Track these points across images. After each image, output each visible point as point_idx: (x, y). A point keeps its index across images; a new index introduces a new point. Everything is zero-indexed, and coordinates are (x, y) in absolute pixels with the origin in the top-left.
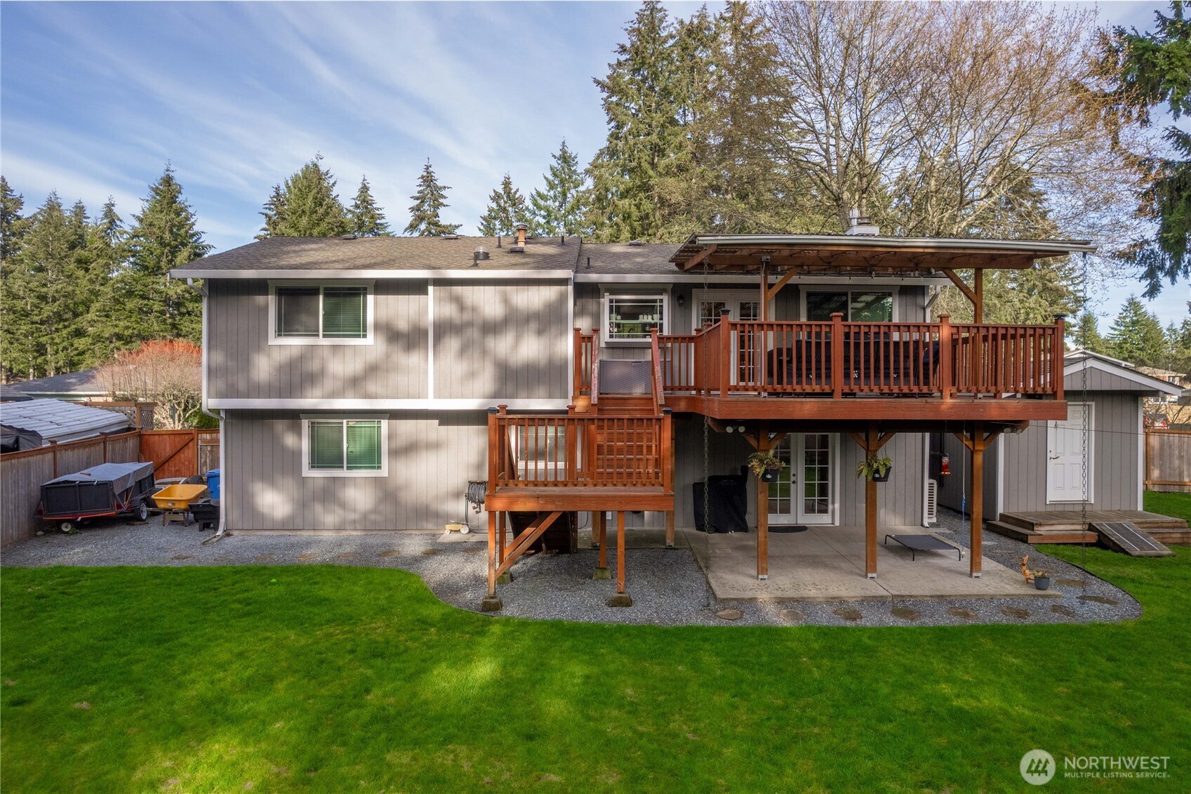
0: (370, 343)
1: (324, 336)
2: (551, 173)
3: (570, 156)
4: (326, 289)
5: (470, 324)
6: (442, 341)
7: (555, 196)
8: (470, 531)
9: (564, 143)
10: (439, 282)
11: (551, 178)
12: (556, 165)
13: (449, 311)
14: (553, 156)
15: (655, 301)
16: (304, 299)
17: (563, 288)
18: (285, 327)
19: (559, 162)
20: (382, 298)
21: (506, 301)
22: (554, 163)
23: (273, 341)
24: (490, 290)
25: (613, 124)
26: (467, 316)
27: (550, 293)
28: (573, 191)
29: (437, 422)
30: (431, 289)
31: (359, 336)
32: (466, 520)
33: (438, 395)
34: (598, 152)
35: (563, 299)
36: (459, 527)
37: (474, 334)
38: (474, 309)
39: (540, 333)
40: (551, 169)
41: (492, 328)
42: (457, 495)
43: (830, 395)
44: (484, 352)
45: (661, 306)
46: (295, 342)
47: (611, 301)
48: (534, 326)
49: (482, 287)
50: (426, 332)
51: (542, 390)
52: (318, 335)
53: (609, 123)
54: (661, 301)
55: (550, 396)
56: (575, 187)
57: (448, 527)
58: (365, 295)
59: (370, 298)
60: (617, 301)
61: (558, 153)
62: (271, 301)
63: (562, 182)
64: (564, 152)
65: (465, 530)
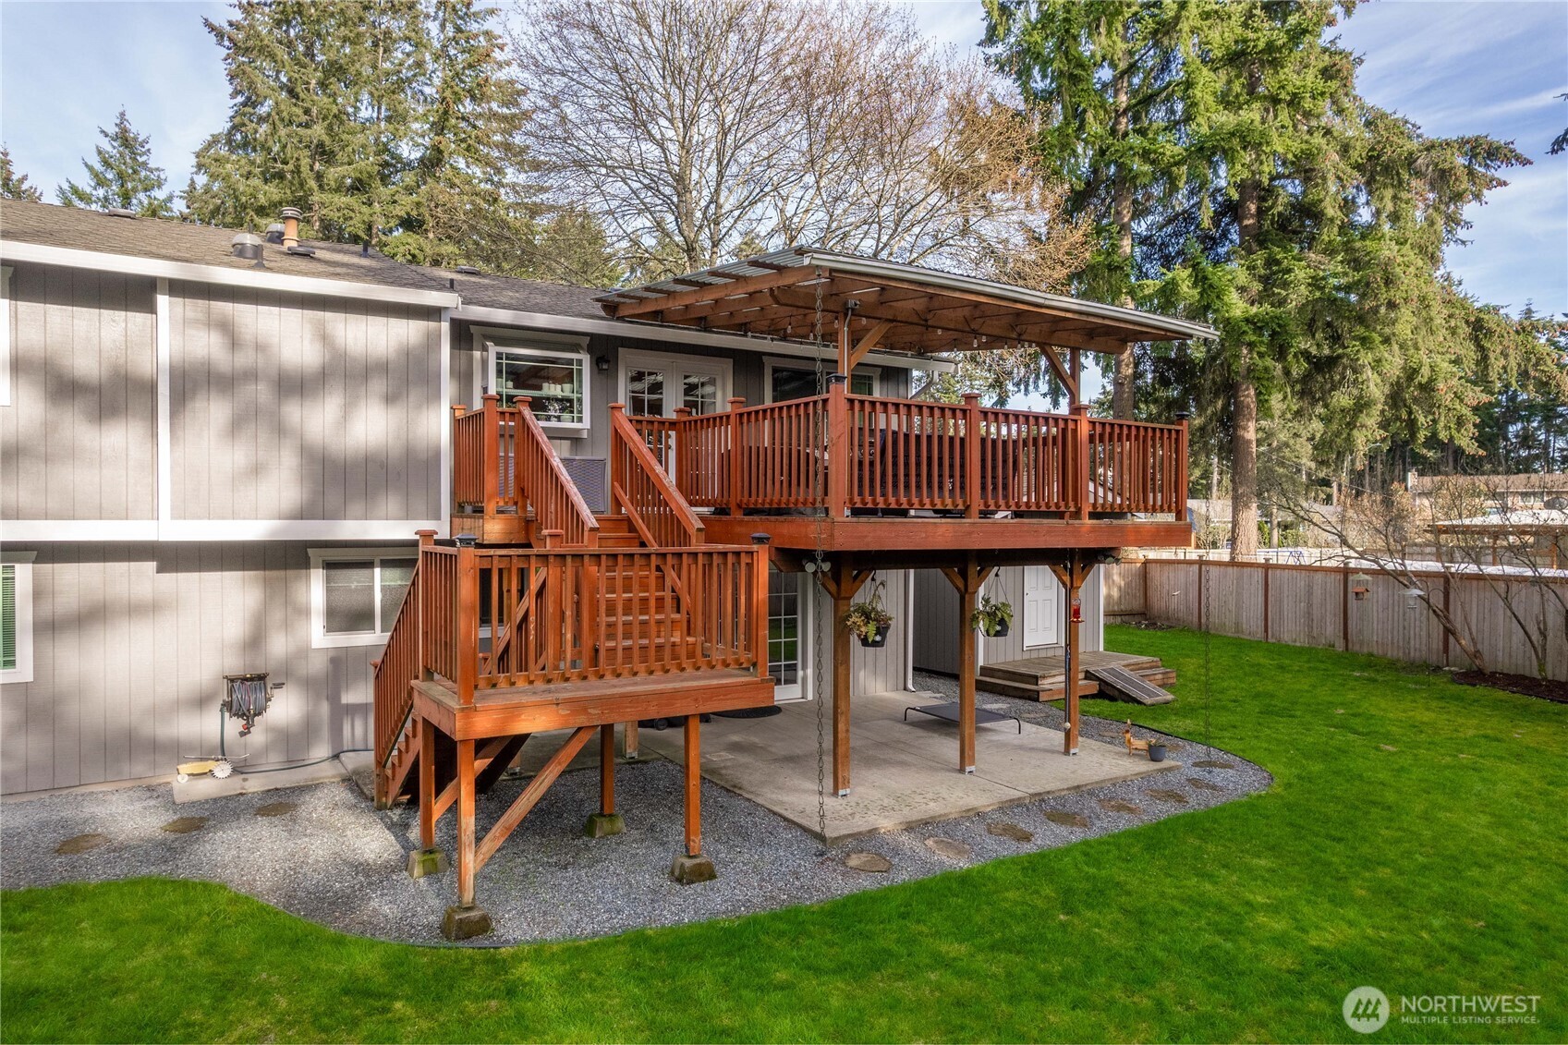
2: (98, 159)
3: (135, 139)
5: (251, 375)
6: (189, 406)
7: (106, 199)
8: (237, 771)
9: (123, 114)
10: (179, 288)
11: (98, 167)
12: (109, 148)
13: (207, 347)
14: (103, 132)
15: (570, 362)
17: (432, 325)
19: (115, 144)
20: (31, 307)
21: (324, 338)
22: (106, 145)
24: (293, 315)
25: (240, 99)
26: (244, 359)
27: (409, 331)
28: (141, 196)
29: (152, 565)
30: (163, 301)
32: (222, 752)
33: (180, 513)
34: (210, 138)
35: (431, 342)
36: (210, 765)
37: (263, 392)
38: (260, 347)
39: (389, 399)
40: (100, 153)
41: (295, 385)
42: (200, 702)
43: (962, 514)
44: (280, 430)
45: (580, 371)
47: (499, 356)
48: (378, 386)
49: (275, 310)
50: (152, 388)
51: (393, 503)
53: (233, 96)
54: (580, 362)
55: (407, 516)
56: (146, 190)
57: (186, 768)
60: (509, 357)
61: (112, 130)
63: (121, 176)
64: (125, 131)
65: (223, 770)
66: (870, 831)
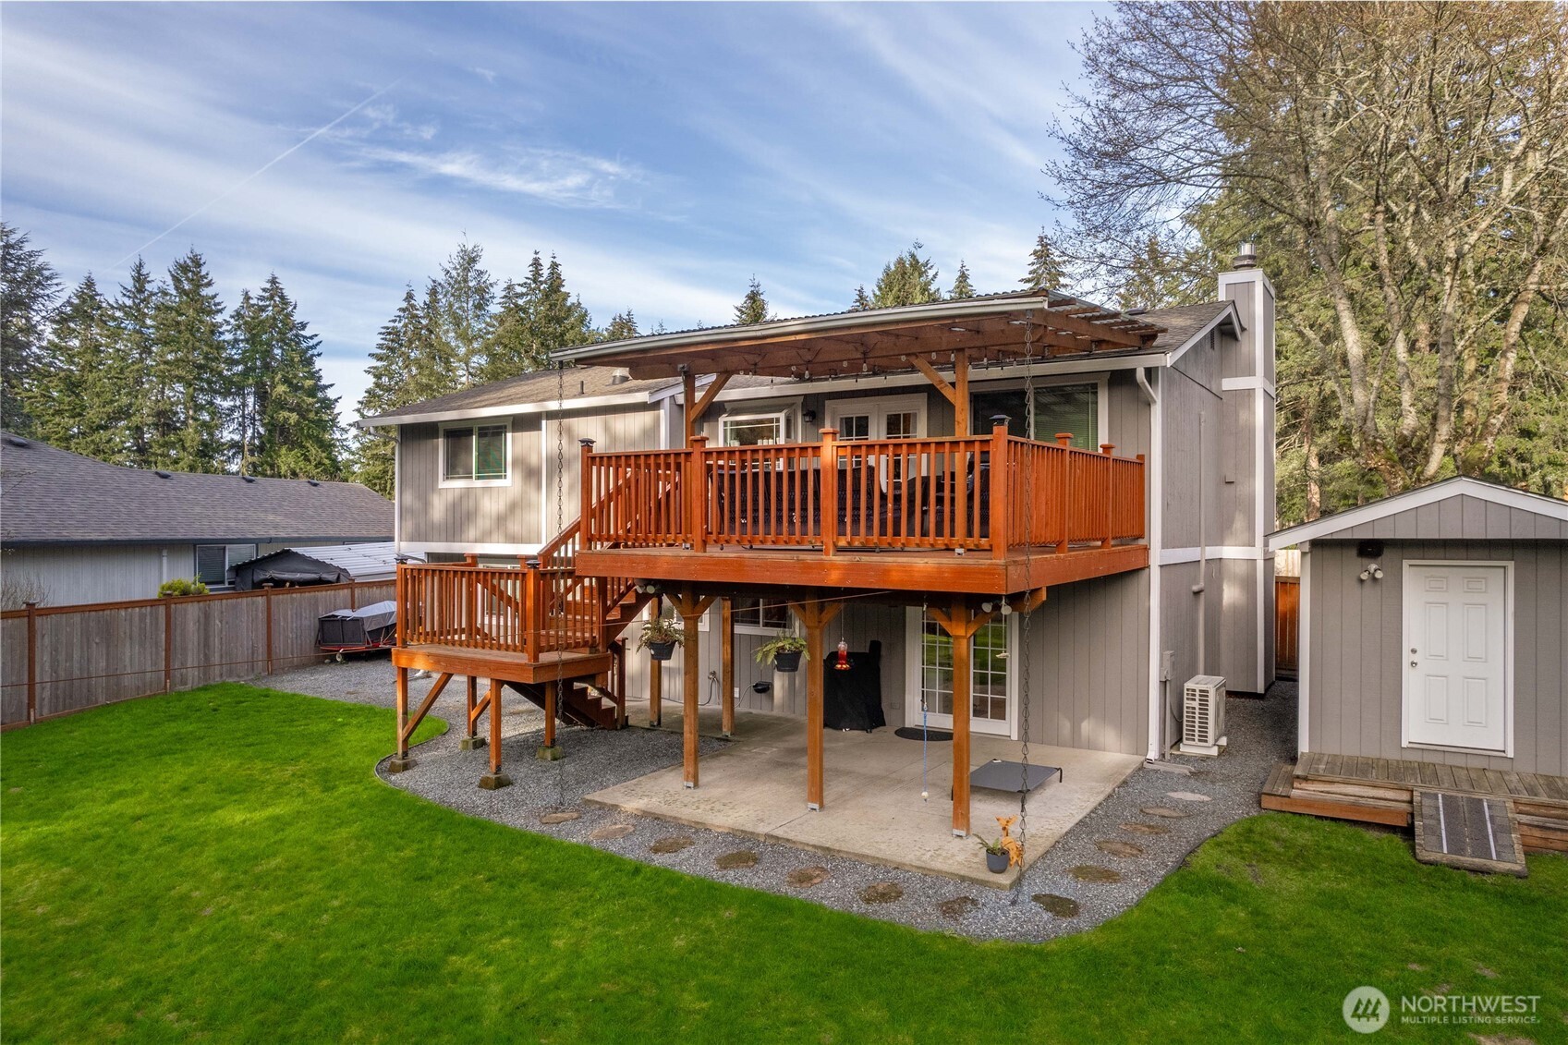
0: (510, 482)
1: (478, 478)
4: (480, 429)
10: (550, 415)
16: (463, 439)
17: (656, 412)
18: (451, 471)
20: (518, 435)
21: (607, 430)
23: (443, 484)
27: (645, 419)
30: (543, 422)
31: (500, 477)
35: (657, 425)
45: (778, 427)
46: (459, 484)
47: (726, 424)
50: (541, 469)
52: (471, 477)
58: (505, 432)
59: (509, 435)
60: (734, 423)
62: (441, 442)
66: (613, 805)
